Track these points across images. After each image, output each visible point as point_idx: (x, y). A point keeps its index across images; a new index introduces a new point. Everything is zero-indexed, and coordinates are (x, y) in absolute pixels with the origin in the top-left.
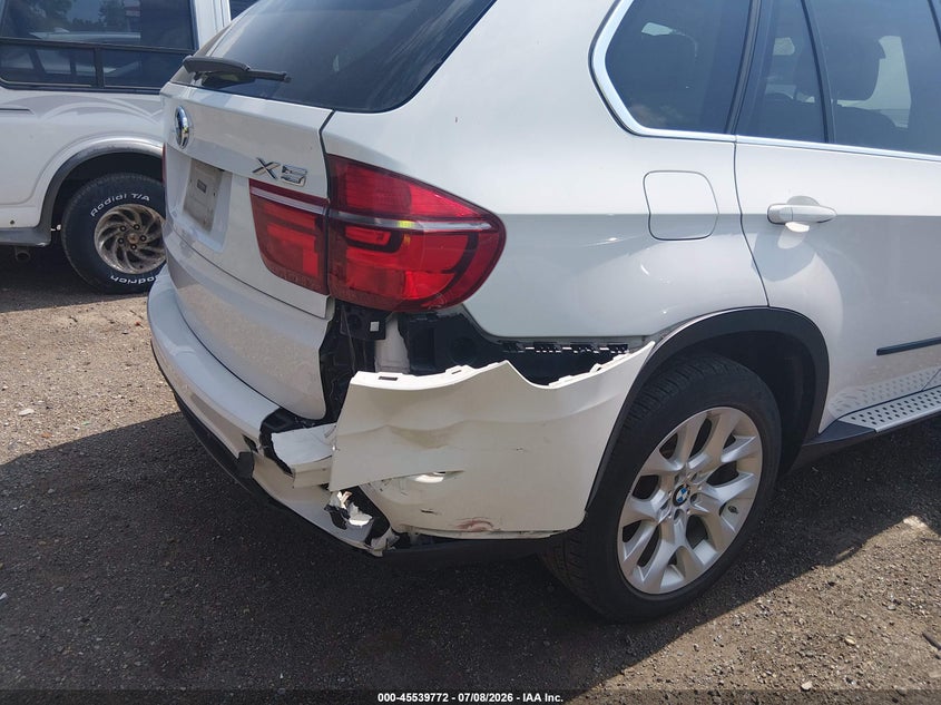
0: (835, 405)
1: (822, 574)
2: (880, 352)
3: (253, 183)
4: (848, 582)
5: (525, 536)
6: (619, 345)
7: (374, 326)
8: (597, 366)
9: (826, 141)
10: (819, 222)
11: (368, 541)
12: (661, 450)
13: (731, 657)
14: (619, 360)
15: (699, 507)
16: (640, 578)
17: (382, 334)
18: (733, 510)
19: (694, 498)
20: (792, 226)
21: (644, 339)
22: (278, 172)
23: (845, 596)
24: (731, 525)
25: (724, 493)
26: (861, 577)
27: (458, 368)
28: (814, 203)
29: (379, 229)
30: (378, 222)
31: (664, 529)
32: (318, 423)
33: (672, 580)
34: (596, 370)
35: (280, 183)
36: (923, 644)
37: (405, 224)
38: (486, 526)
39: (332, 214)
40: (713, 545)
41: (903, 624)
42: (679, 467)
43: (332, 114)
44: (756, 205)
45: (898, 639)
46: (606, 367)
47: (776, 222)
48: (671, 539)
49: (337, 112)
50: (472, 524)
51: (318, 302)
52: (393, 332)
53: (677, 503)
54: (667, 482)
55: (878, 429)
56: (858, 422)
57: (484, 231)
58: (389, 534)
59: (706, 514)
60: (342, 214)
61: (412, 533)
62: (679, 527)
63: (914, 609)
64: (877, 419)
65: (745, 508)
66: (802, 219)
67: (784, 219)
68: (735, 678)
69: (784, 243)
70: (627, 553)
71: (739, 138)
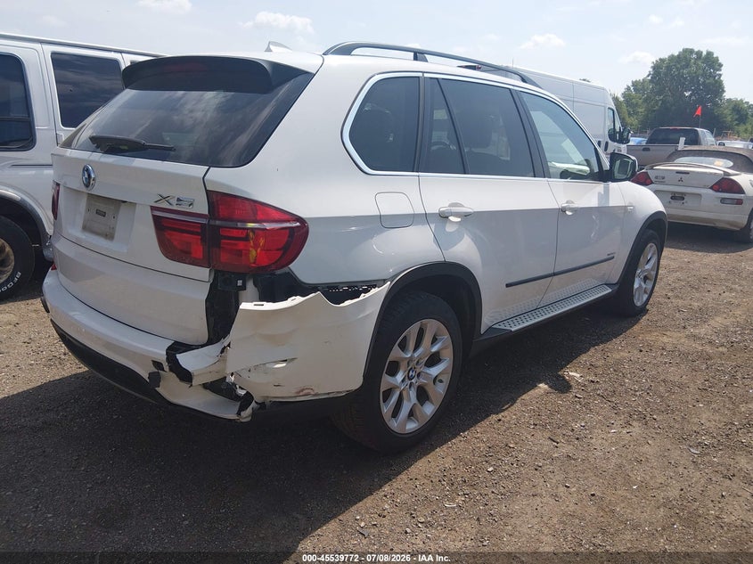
0: (487, 319)
1: (494, 417)
2: (508, 286)
3: (153, 208)
4: (508, 419)
5: (331, 396)
6: (372, 285)
7: (240, 283)
8: (363, 295)
9: (465, 173)
10: (466, 216)
11: (239, 414)
12: (399, 345)
13: (449, 462)
14: (373, 291)
15: (422, 381)
16: (394, 425)
17: (244, 287)
18: (441, 381)
19: (419, 375)
20: (451, 218)
21: (384, 281)
22: (174, 202)
23: (507, 425)
24: (441, 389)
25: (434, 371)
26: (515, 415)
27: (294, 297)
28: (461, 206)
29: (241, 229)
30: (239, 225)
31: (404, 393)
32: (202, 346)
33: (412, 426)
34: (362, 296)
35: (175, 208)
36: (550, 442)
37: (251, 225)
38: (309, 391)
39: (212, 222)
40: (432, 403)
41: (539, 434)
42: (409, 355)
43: (208, 170)
44: (433, 209)
45: (536, 442)
46: (367, 295)
47: (443, 217)
48: (409, 400)
49: (212, 168)
50: (302, 390)
51: (204, 273)
52: (250, 285)
53: (410, 379)
54: (403, 365)
55: (513, 330)
56: (502, 327)
57: (297, 227)
58: (253, 404)
59: (426, 384)
60: (218, 223)
61: (267, 402)
62: (413, 394)
63: (544, 426)
64: (512, 325)
65: (446, 379)
66: (457, 214)
67: (447, 215)
68: (452, 472)
69: (449, 229)
70: (386, 409)
71: (420, 174)
